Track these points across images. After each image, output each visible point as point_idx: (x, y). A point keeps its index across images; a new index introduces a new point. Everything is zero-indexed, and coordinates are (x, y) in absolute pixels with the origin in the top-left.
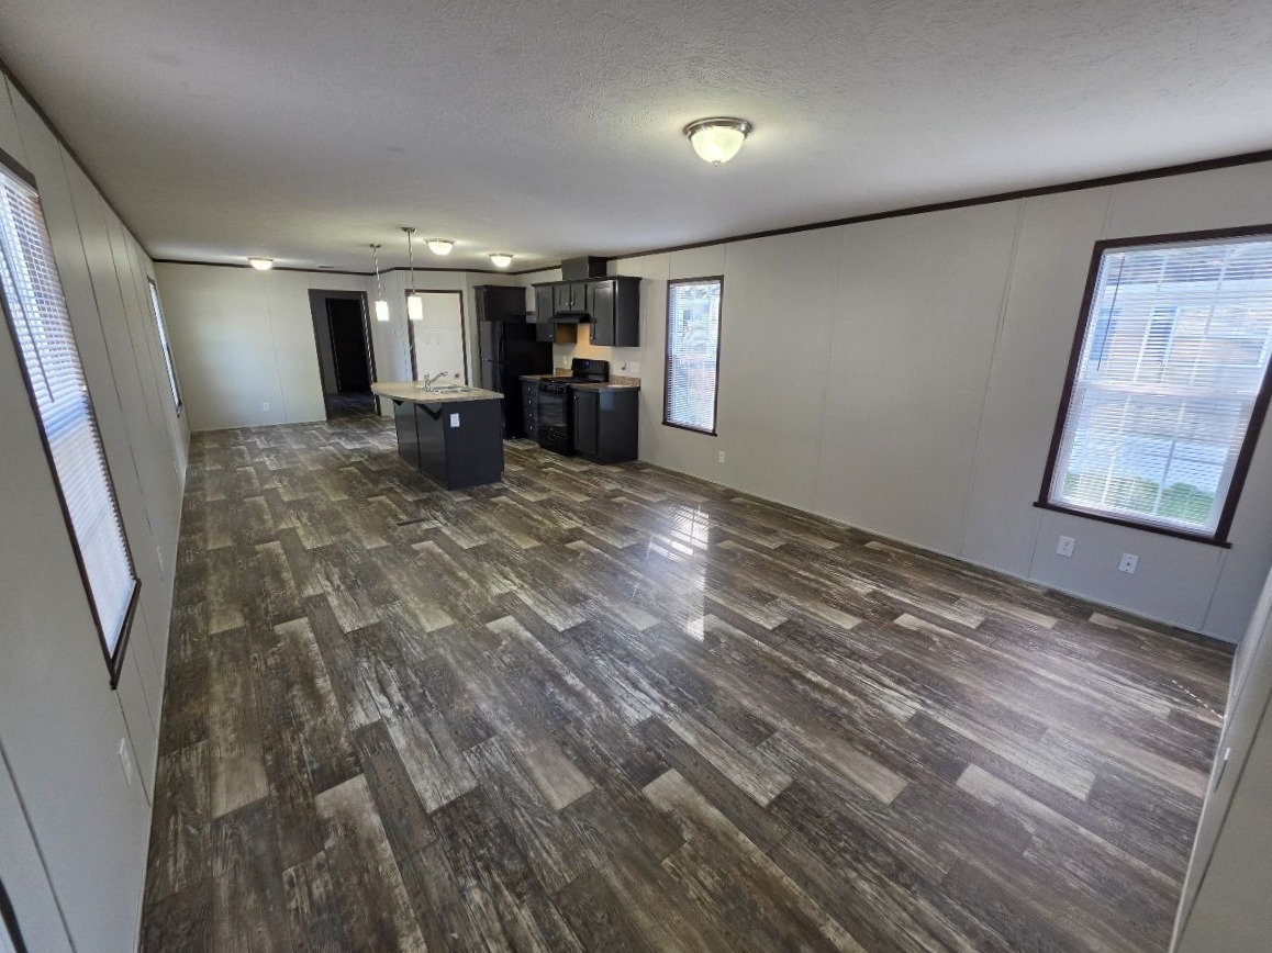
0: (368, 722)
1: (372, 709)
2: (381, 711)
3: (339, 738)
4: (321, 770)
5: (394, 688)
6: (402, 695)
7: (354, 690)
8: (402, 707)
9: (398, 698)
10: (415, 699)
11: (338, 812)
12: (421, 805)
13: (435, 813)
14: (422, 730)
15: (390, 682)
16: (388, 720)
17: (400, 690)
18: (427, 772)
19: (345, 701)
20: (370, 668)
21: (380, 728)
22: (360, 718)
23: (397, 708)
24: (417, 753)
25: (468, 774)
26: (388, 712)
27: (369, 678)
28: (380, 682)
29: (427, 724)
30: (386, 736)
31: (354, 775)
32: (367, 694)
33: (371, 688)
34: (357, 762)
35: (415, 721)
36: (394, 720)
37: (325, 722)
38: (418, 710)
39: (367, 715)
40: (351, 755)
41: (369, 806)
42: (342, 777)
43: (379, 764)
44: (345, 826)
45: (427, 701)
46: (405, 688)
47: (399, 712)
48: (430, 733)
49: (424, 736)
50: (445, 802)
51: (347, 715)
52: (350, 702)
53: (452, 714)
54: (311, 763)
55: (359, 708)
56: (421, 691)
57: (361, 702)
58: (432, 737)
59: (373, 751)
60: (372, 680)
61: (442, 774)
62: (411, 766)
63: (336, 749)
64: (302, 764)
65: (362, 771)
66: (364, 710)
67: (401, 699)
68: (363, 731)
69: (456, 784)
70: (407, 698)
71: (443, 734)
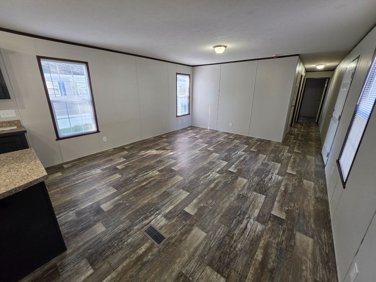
0: (259, 223)
1: (254, 226)
2: (253, 223)
3: (270, 228)
4: (280, 224)
5: (242, 226)
6: (243, 221)
7: (253, 239)
8: (247, 218)
9: (245, 222)
10: (242, 216)
11: (282, 212)
12: (266, 198)
13: (264, 195)
14: (250, 208)
15: (241, 229)
16: (254, 219)
17: (242, 223)
18: (259, 201)
19: (259, 238)
20: (239, 242)
21: (258, 219)
22: (260, 227)
23: (248, 219)
24: (257, 205)
25: (253, 194)
26: (252, 220)
27: (244, 238)
28: (243, 232)
29: (247, 209)
30: (259, 215)
31: (274, 215)
32: (251, 233)
33: (248, 233)
34: (270, 217)
35: (249, 212)
36: (253, 217)
37: (270, 237)
38: (245, 213)
39: (257, 225)
40: (270, 220)
41: (275, 207)
42: (276, 218)
43: (266, 211)
44: (282, 208)
45: (240, 213)
46: (240, 222)
47: (249, 218)
48: (249, 206)
49: (251, 207)
50: (261, 195)
51: (262, 232)
52: (257, 235)
53: (240, 205)
54: (281, 228)
55: (257, 230)
56: (238, 217)
57: (255, 232)
58: (250, 205)
59: (265, 215)
60: (244, 236)
61: (257, 198)
62: (260, 205)
63: (273, 225)
64: (284, 231)
65: (271, 214)
66: (256, 228)
67: (245, 221)
68: (263, 223)
69: (256, 195)
70: (243, 219)
71: (247, 203)
